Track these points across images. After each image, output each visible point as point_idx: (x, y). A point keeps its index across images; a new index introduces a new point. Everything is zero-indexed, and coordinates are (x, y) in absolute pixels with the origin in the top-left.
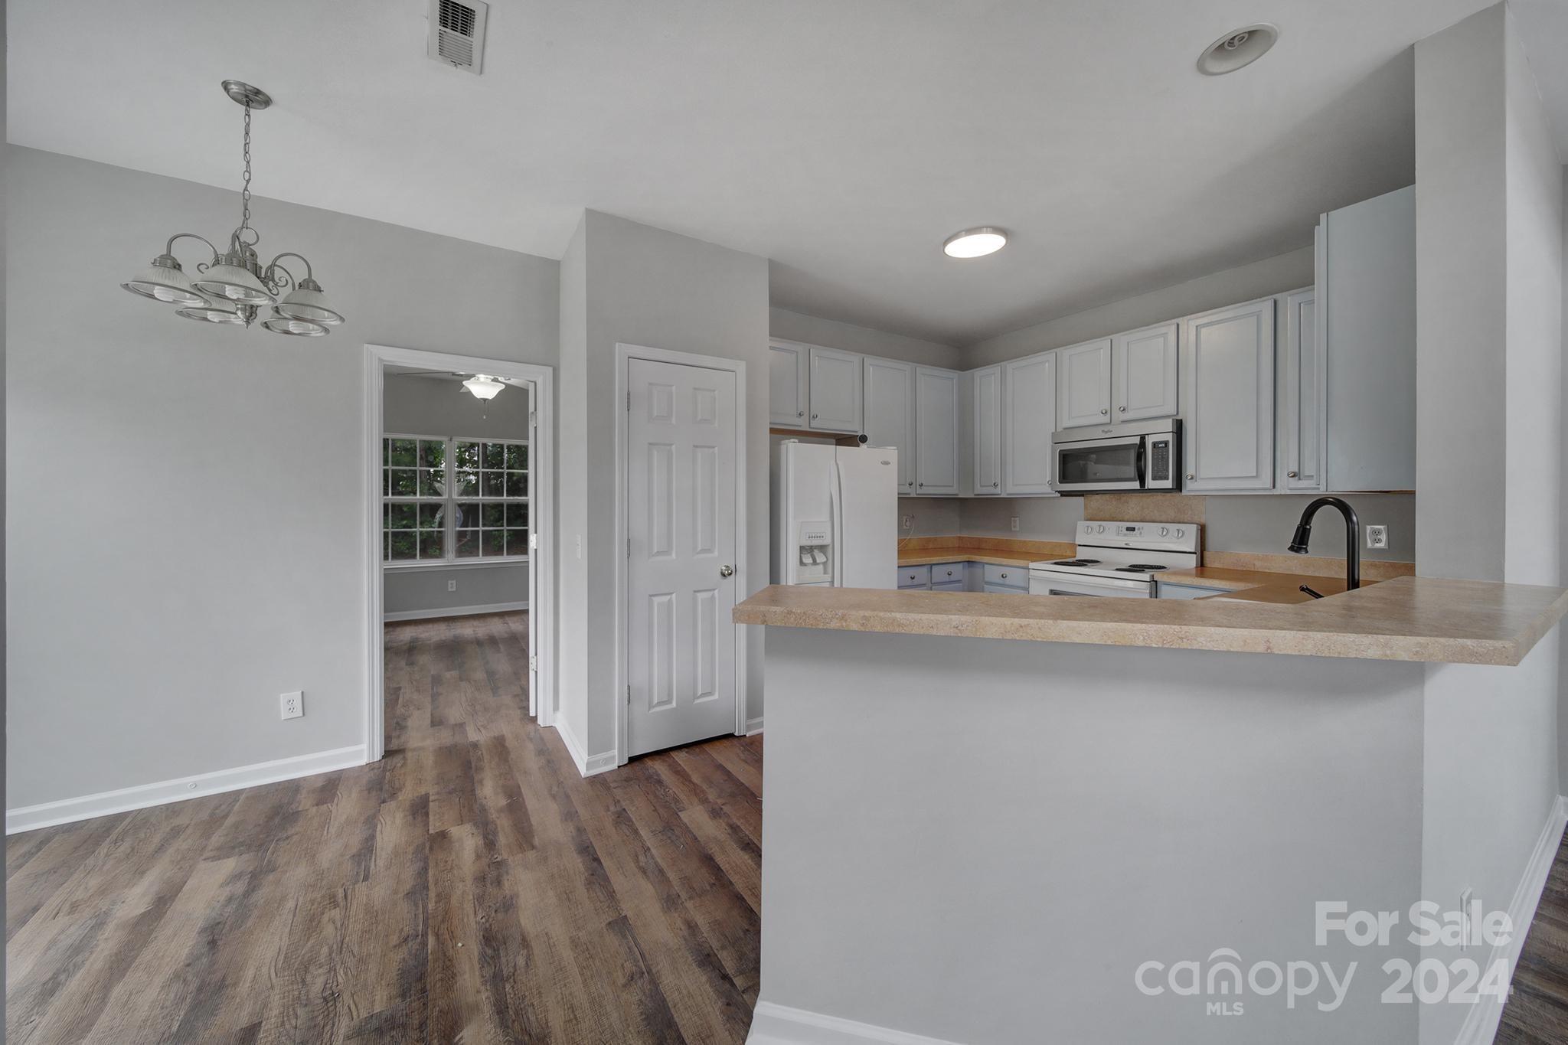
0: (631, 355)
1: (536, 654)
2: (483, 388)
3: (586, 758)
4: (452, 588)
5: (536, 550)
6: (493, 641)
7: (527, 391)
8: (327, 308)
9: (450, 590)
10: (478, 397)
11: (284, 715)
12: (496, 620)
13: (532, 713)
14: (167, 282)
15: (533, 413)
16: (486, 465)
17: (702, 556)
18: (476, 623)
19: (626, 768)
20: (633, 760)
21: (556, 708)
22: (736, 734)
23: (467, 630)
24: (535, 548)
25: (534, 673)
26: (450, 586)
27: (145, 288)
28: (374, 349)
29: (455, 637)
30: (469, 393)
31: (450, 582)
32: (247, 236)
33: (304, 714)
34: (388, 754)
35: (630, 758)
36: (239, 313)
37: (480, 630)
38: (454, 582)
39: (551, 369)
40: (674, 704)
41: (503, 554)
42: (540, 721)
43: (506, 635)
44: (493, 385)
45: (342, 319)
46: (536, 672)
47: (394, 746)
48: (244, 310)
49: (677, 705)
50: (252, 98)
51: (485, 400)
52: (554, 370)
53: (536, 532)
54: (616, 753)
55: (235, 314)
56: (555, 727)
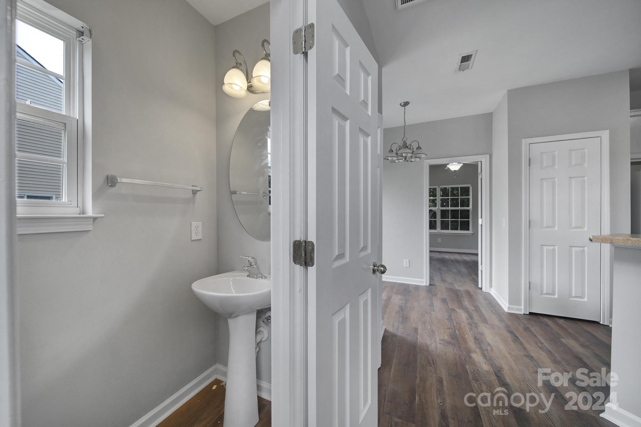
0: (530, 143)
1: (482, 264)
2: (454, 167)
3: (507, 305)
4: (440, 241)
5: (482, 225)
6: (457, 261)
7: (477, 165)
8: (423, 153)
9: (439, 241)
10: (452, 170)
11: (405, 265)
12: (457, 255)
13: (480, 286)
14: (391, 156)
15: (480, 173)
16: (452, 196)
17: (574, 230)
18: (449, 254)
19: (528, 316)
20: (531, 314)
21: (491, 286)
22: (601, 323)
23: (447, 256)
24: (481, 224)
25: (481, 271)
26: (439, 240)
27: (387, 158)
28: (426, 160)
29: (442, 257)
30: (449, 169)
31: (439, 239)
32: (405, 139)
33: (409, 267)
34: (430, 285)
35: (530, 313)
36: (403, 159)
37: (452, 257)
38: (440, 239)
39: (488, 155)
40: (556, 296)
41: (458, 230)
42: (484, 289)
43: (462, 260)
44: (458, 165)
45: (426, 155)
46: (482, 271)
47: (432, 283)
48: (404, 158)
49: (558, 297)
50: (406, 104)
51: (455, 171)
52: (490, 155)
53: (482, 218)
54: (523, 308)
55: (402, 159)
56: (490, 294)
